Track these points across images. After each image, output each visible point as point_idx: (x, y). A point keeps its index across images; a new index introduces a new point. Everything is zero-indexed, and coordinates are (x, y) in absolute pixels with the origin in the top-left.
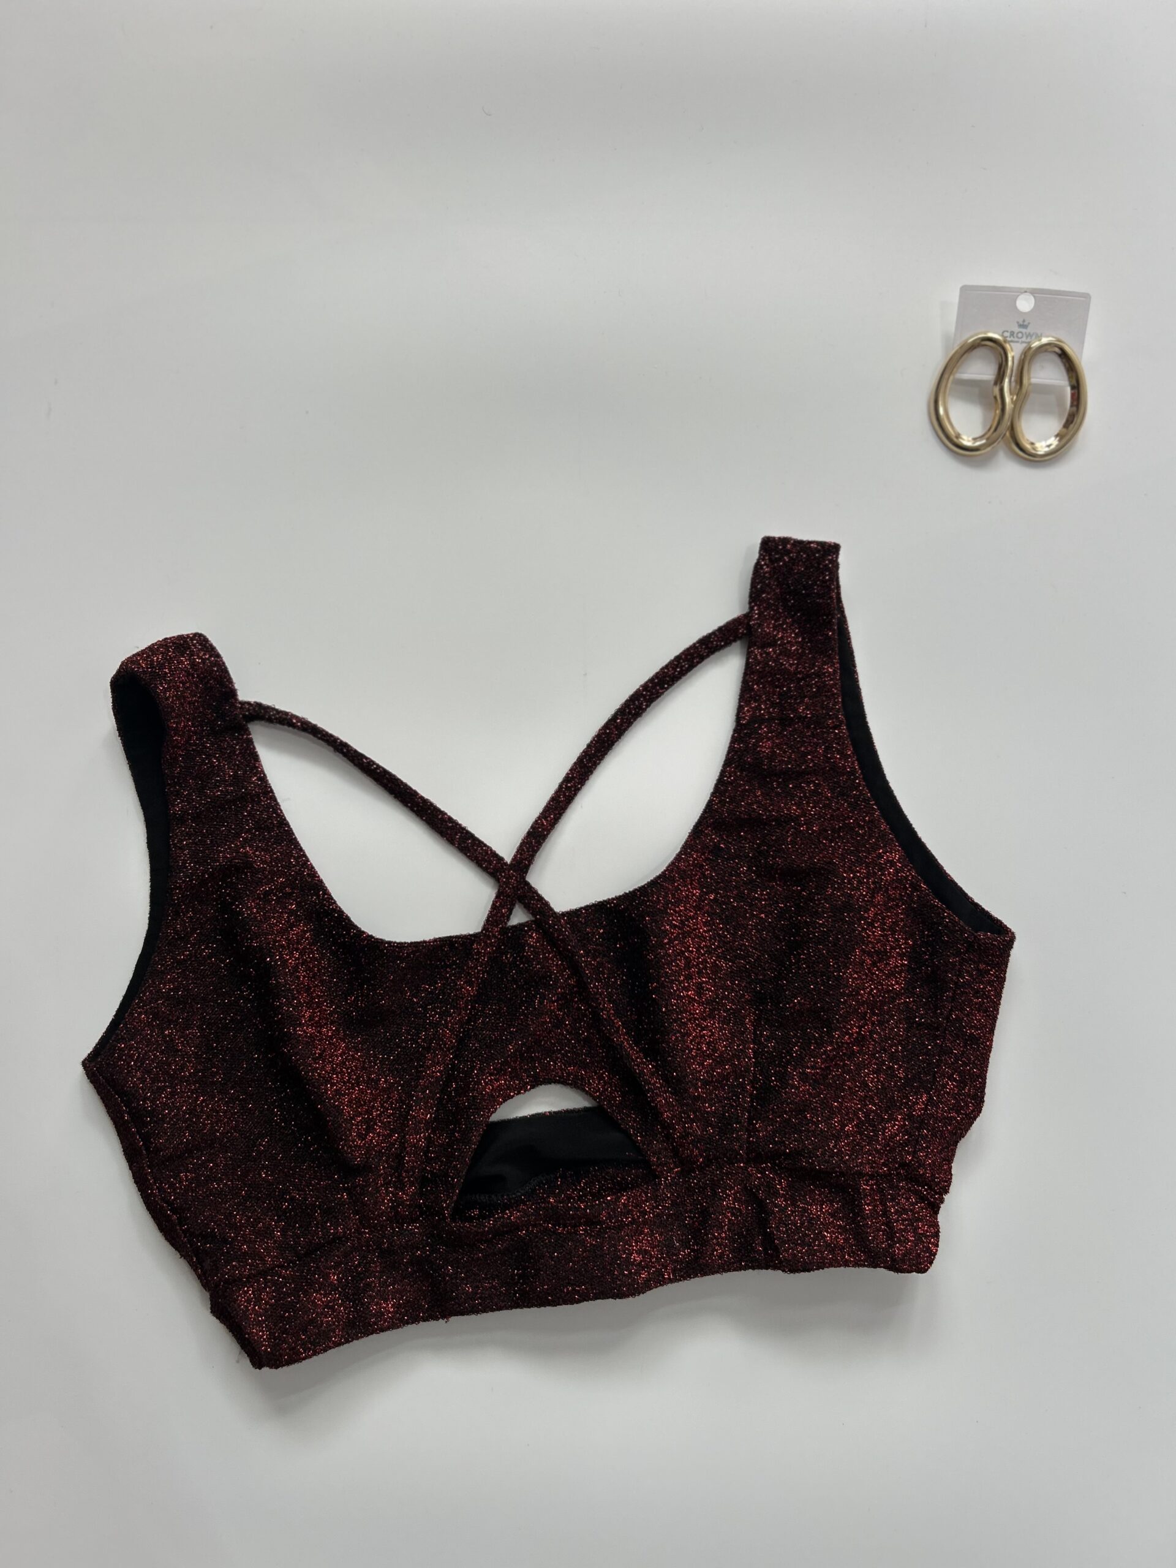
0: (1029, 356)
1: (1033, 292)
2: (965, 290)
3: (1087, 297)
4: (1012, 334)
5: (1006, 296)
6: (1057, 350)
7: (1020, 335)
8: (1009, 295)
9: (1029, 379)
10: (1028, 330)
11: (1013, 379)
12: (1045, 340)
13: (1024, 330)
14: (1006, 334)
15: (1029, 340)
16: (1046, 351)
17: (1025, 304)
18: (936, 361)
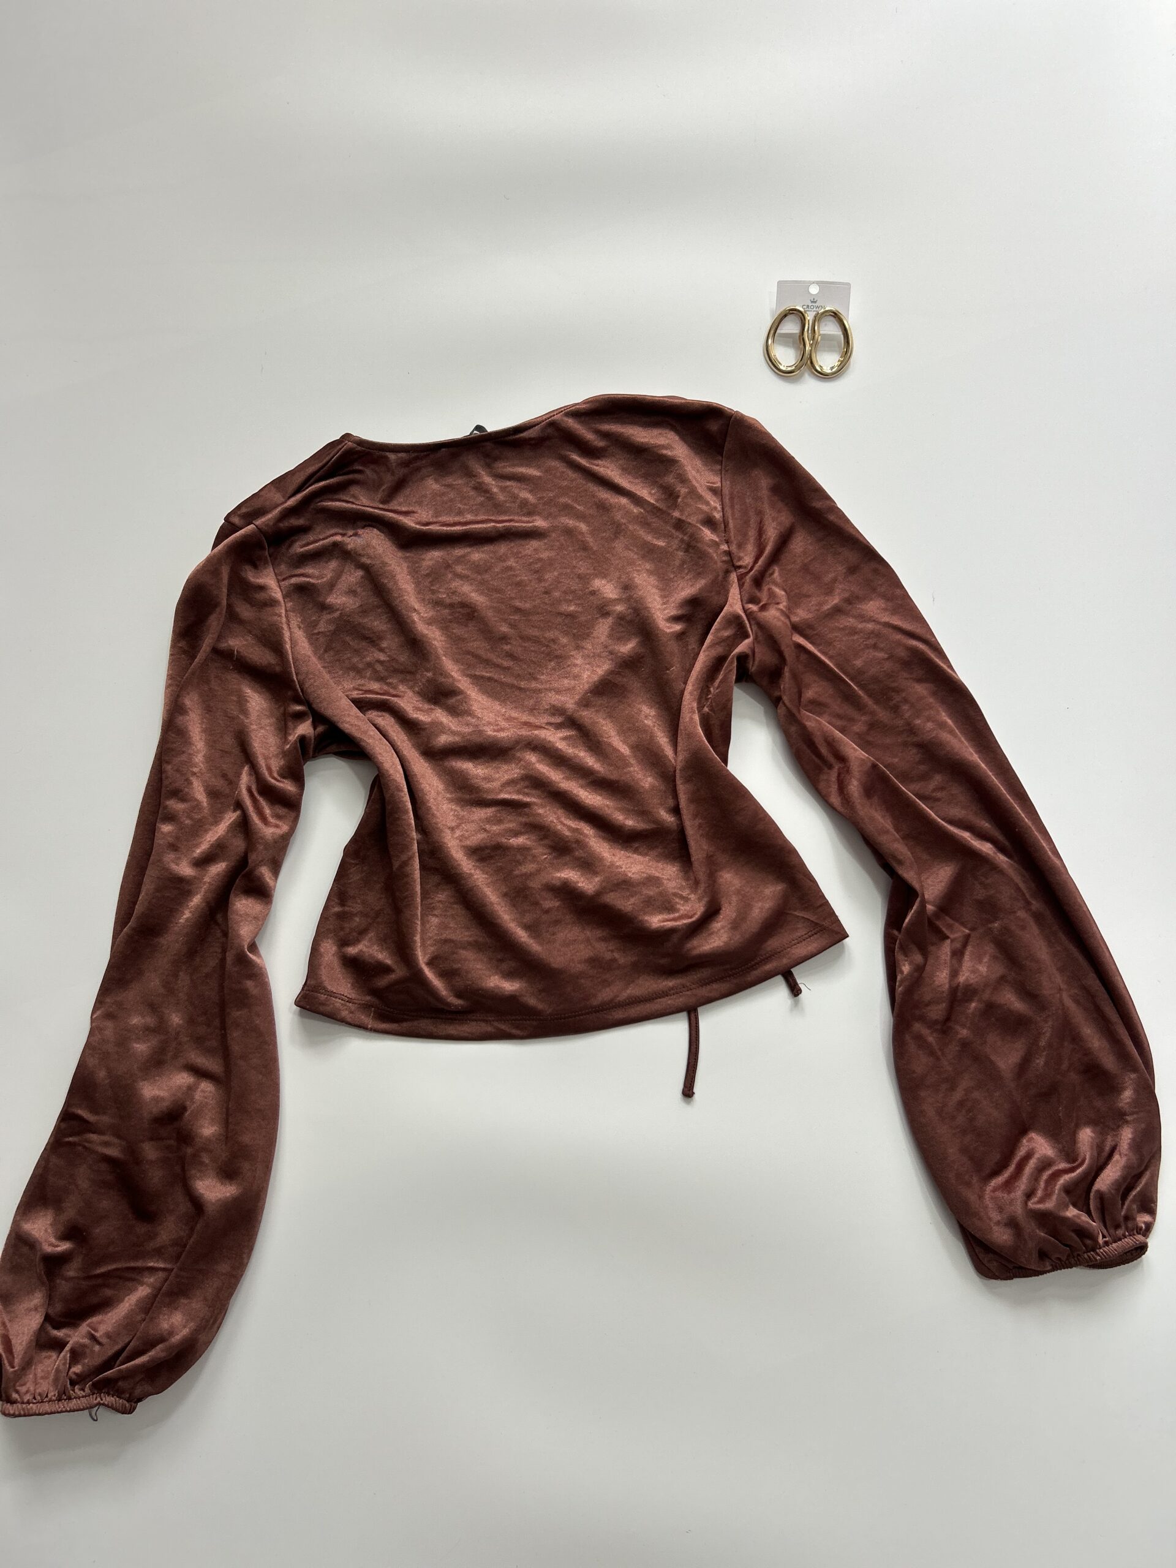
0: (818, 318)
1: (818, 283)
2: (779, 283)
3: (849, 284)
4: (808, 306)
5: (804, 285)
6: (832, 314)
7: (812, 307)
8: (806, 285)
9: (819, 332)
10: (816, 304)
11: (810, 332)
12: (827, 309)
13: (813, 304)
14: (804, 307)
15: (817, 309)
16: (826, 316)
17: (814, 290)
18: (768, 322)
